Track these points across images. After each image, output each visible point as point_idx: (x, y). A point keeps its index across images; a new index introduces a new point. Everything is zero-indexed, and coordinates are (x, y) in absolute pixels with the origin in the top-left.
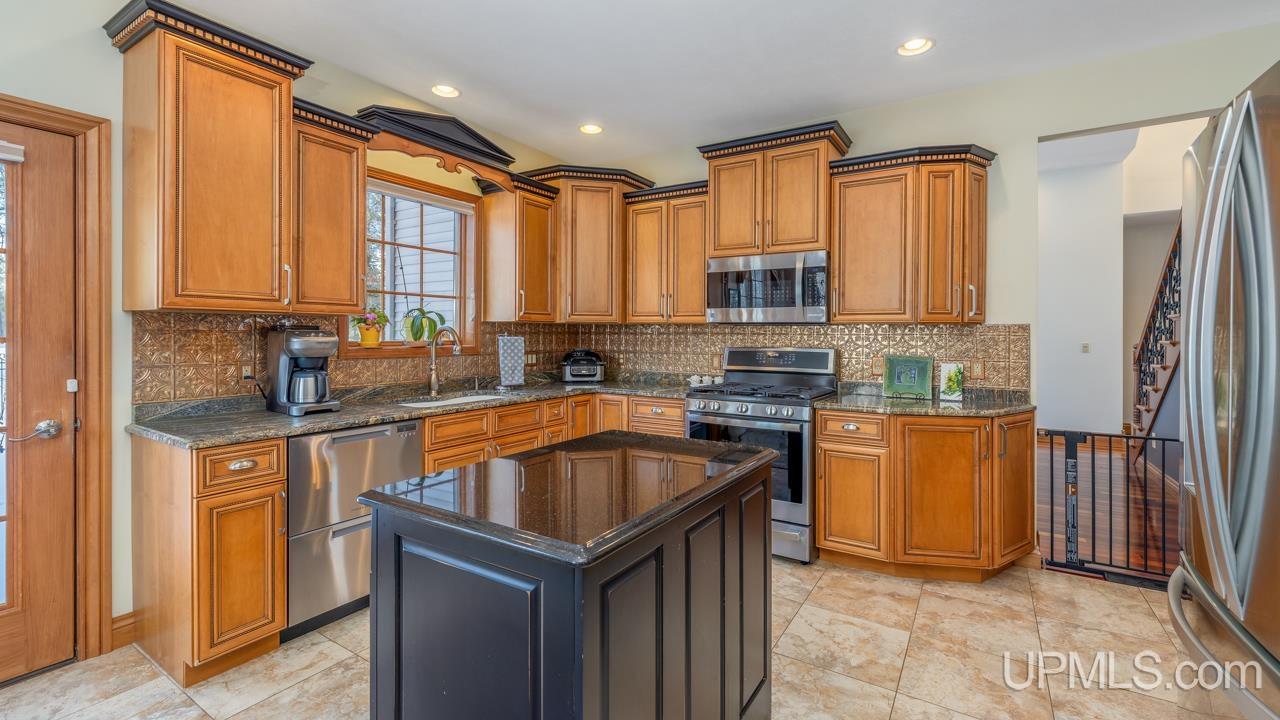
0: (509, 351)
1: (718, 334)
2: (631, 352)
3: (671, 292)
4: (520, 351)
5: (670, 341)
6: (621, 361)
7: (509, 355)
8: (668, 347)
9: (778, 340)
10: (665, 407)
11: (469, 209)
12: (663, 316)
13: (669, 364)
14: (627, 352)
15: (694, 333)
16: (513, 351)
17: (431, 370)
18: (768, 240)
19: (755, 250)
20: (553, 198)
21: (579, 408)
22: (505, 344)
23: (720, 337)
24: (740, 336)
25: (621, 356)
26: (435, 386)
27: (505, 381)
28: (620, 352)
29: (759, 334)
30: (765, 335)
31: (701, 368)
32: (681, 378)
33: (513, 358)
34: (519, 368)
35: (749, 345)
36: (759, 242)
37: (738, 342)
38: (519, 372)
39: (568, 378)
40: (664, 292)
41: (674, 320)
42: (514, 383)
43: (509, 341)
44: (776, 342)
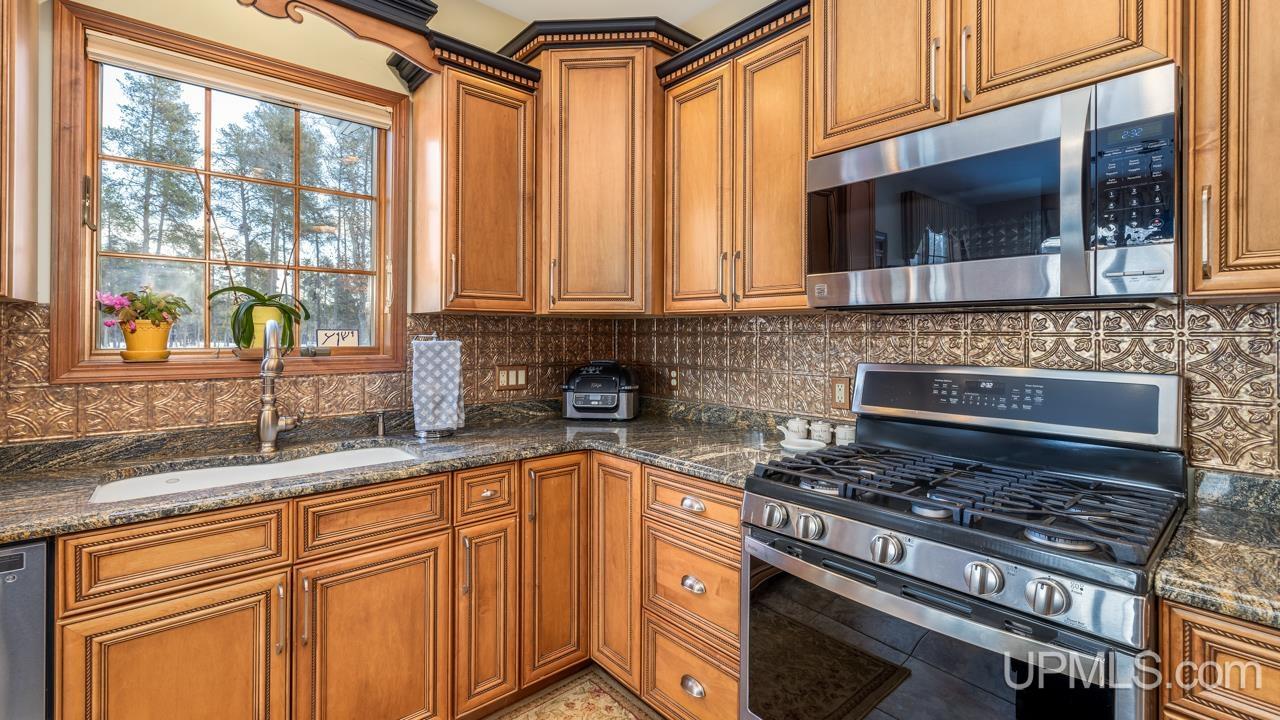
0: (430, 367)
1: (844, 333)
2: (689, 367)
3: (740, 248)
4: (451, 366)
5: (722, 348)
6: (674, 382)
7: (431, 373)
8: (748, 360)
9: (990, 348)
10: (709, 499)
11: (382, 116)
12: (723, 297)
13: (751, 392)
14: (683, 367)
15: (797, 332)
16: (438, 366)
17: (263, 403)
18: (966, 78)
19: (927, 116)
20: (531, 90)
21: (553, 482)
22: (422, 353)
23: (849, 340)
24: (892, 339)
25: (674, 374)
26: (270, 434)
27: (422, 425)
28: (672, 367)
29: (939, 334)
30: (956, 335)
31: (809, 404)
32: (771, 421)
33: (438, 379)
34: (450, 399)
35: (916, 358)
36: (940, 91)
37: (892, 351)
38: (451, 404)
39: (570, 412)
40: (727, 248)
41: (745, 304)
42: (439, 425)
43: (430, 348)
44: (984, 352)
